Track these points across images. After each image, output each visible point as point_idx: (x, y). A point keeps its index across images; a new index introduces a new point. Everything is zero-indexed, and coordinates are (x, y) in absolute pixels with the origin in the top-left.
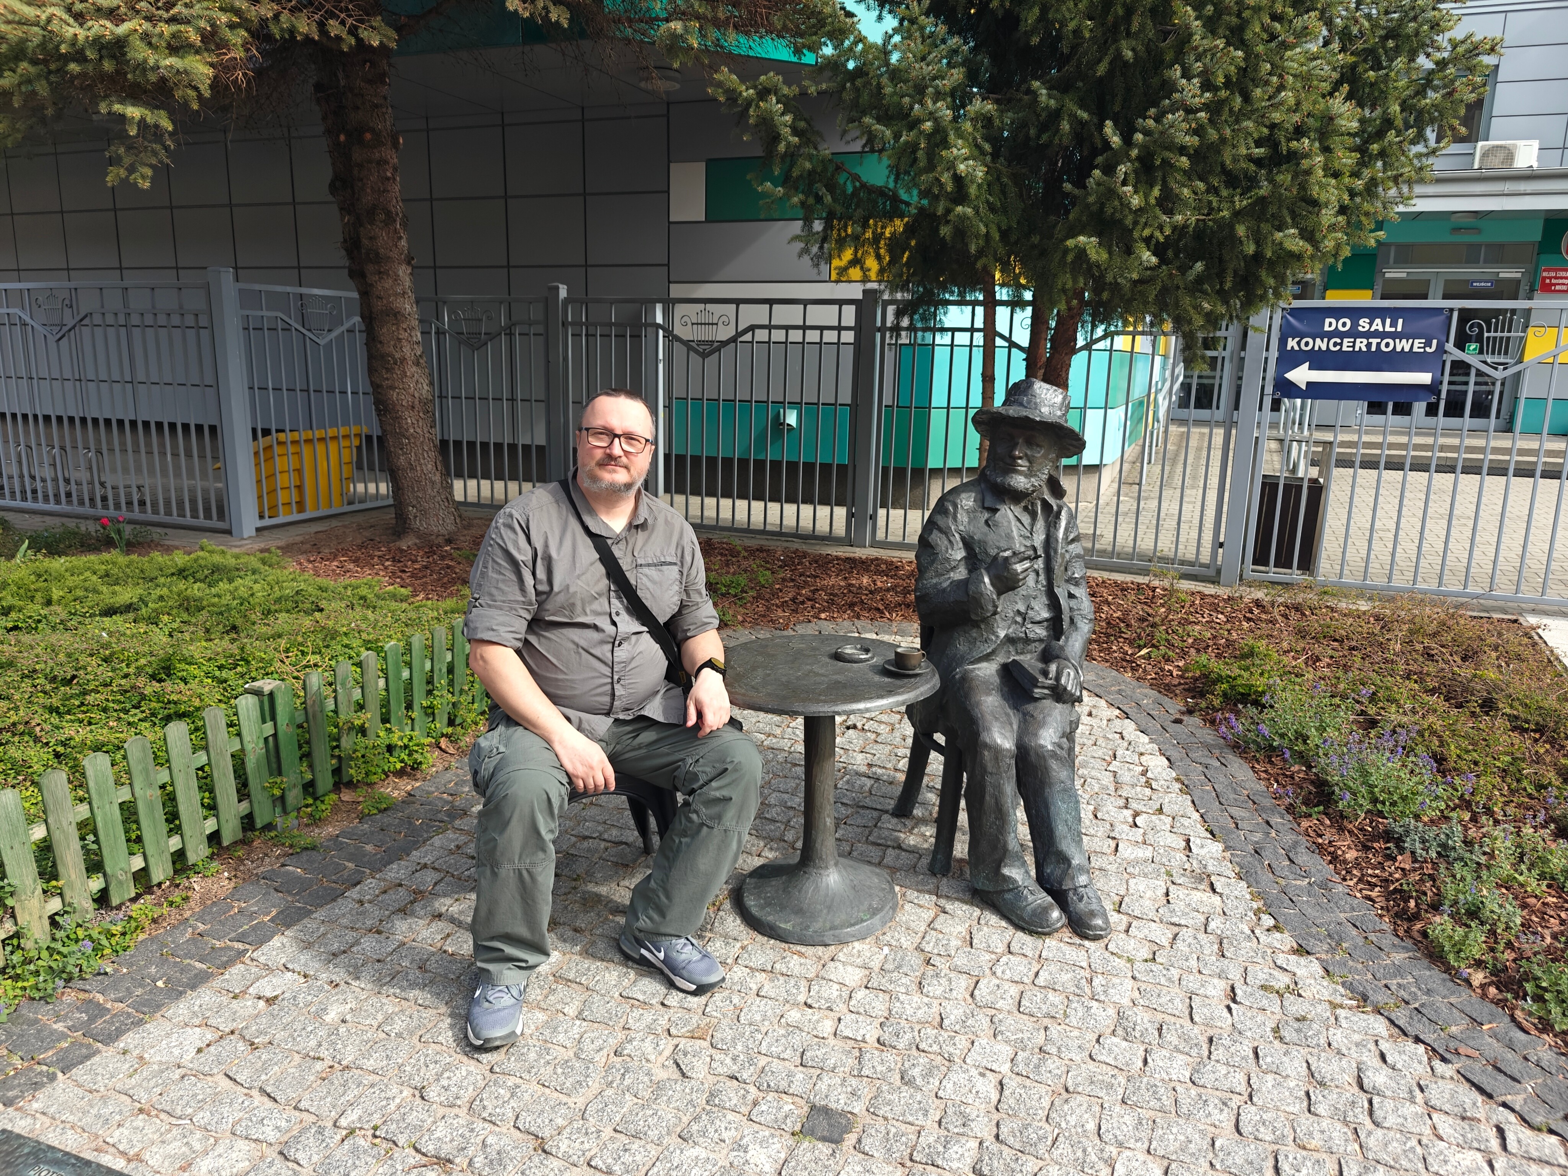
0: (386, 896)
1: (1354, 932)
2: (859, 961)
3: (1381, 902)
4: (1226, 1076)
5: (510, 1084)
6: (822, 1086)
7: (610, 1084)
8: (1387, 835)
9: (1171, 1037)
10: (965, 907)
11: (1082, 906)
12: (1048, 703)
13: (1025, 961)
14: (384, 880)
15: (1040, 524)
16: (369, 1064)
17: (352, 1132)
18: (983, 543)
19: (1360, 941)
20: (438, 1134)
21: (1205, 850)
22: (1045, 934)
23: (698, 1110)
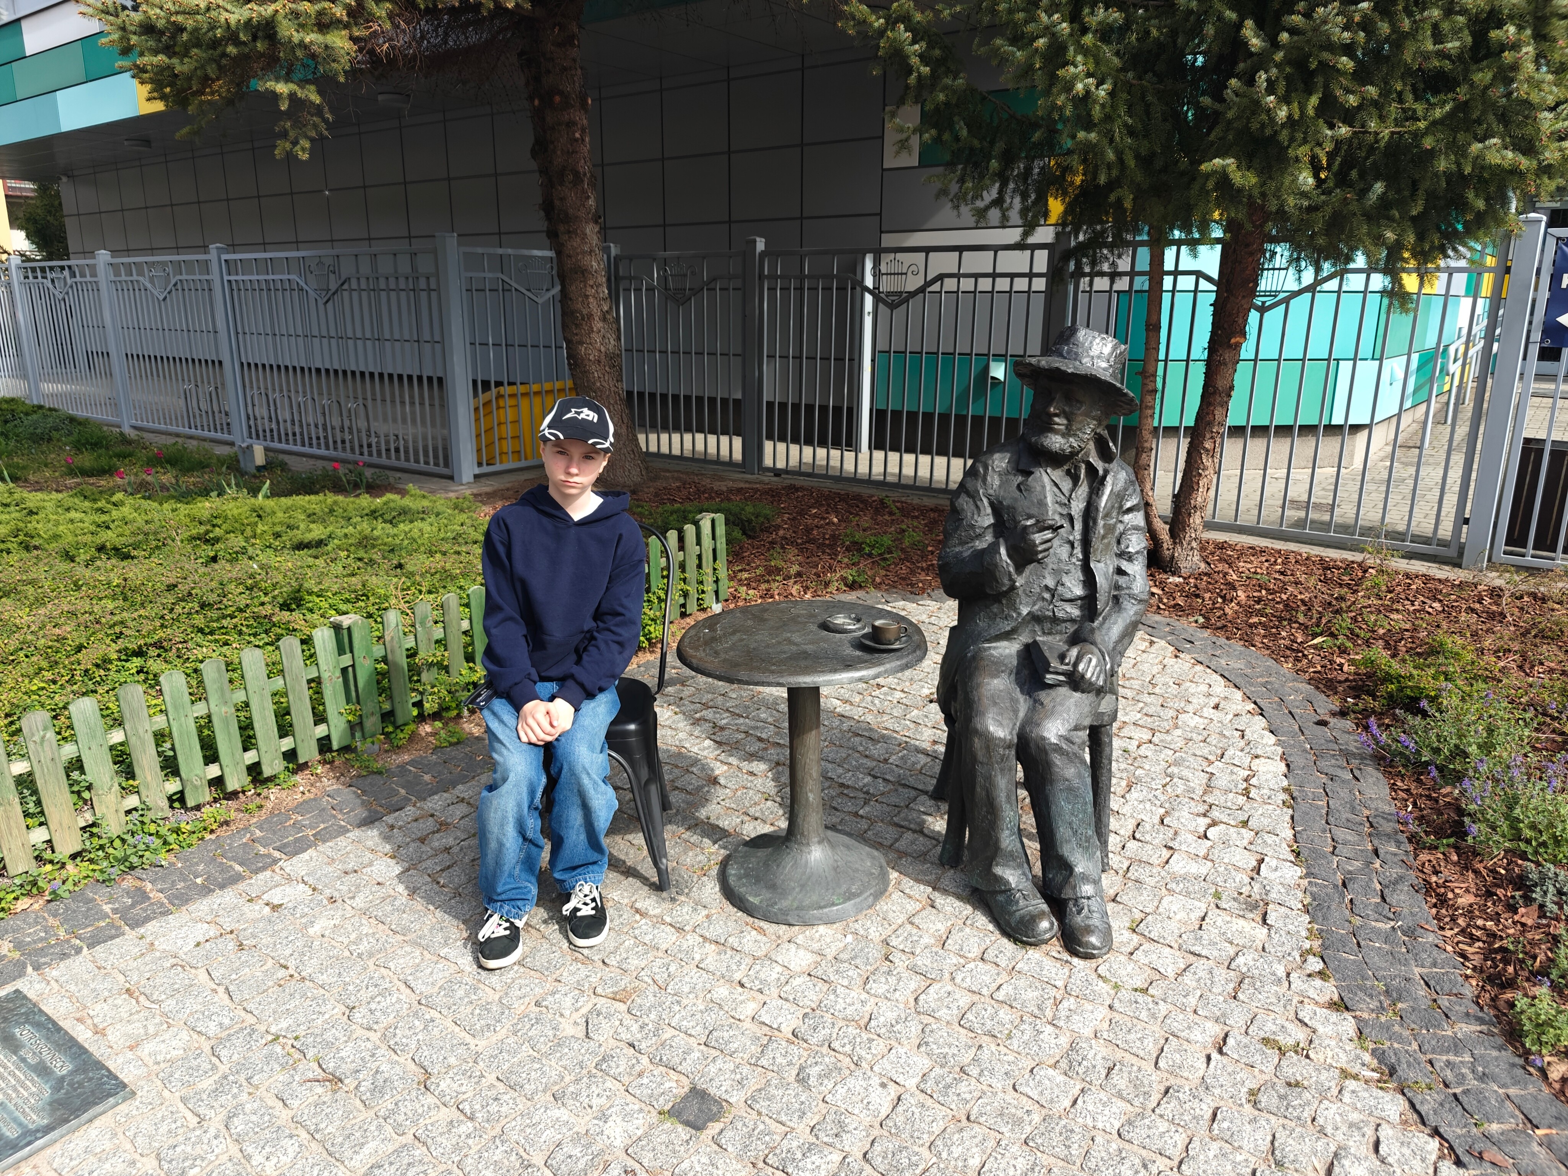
0: (415, 824)
1: (1422, 991)
2: (816, 946)
3: (1477, 960)
4: (1162, 1135)
5: (427, 1017)
6: (713, 1069)
7: (515, 1033)
8: (1521, 883)
9: (1120, 1080)
10: (958, 903)
11: (1079, 919)
12: (1064, 691)
13: (994, 970)
14: (422, 809)
15: (1083, 490)
16: (321, 979)
17: (277, 1038)
18: (1011, 509)
19: (1425, 1003)
20: (343, 1054)
21: (1278, 874)
22: (1031, 944)
23: (584, 1072)
